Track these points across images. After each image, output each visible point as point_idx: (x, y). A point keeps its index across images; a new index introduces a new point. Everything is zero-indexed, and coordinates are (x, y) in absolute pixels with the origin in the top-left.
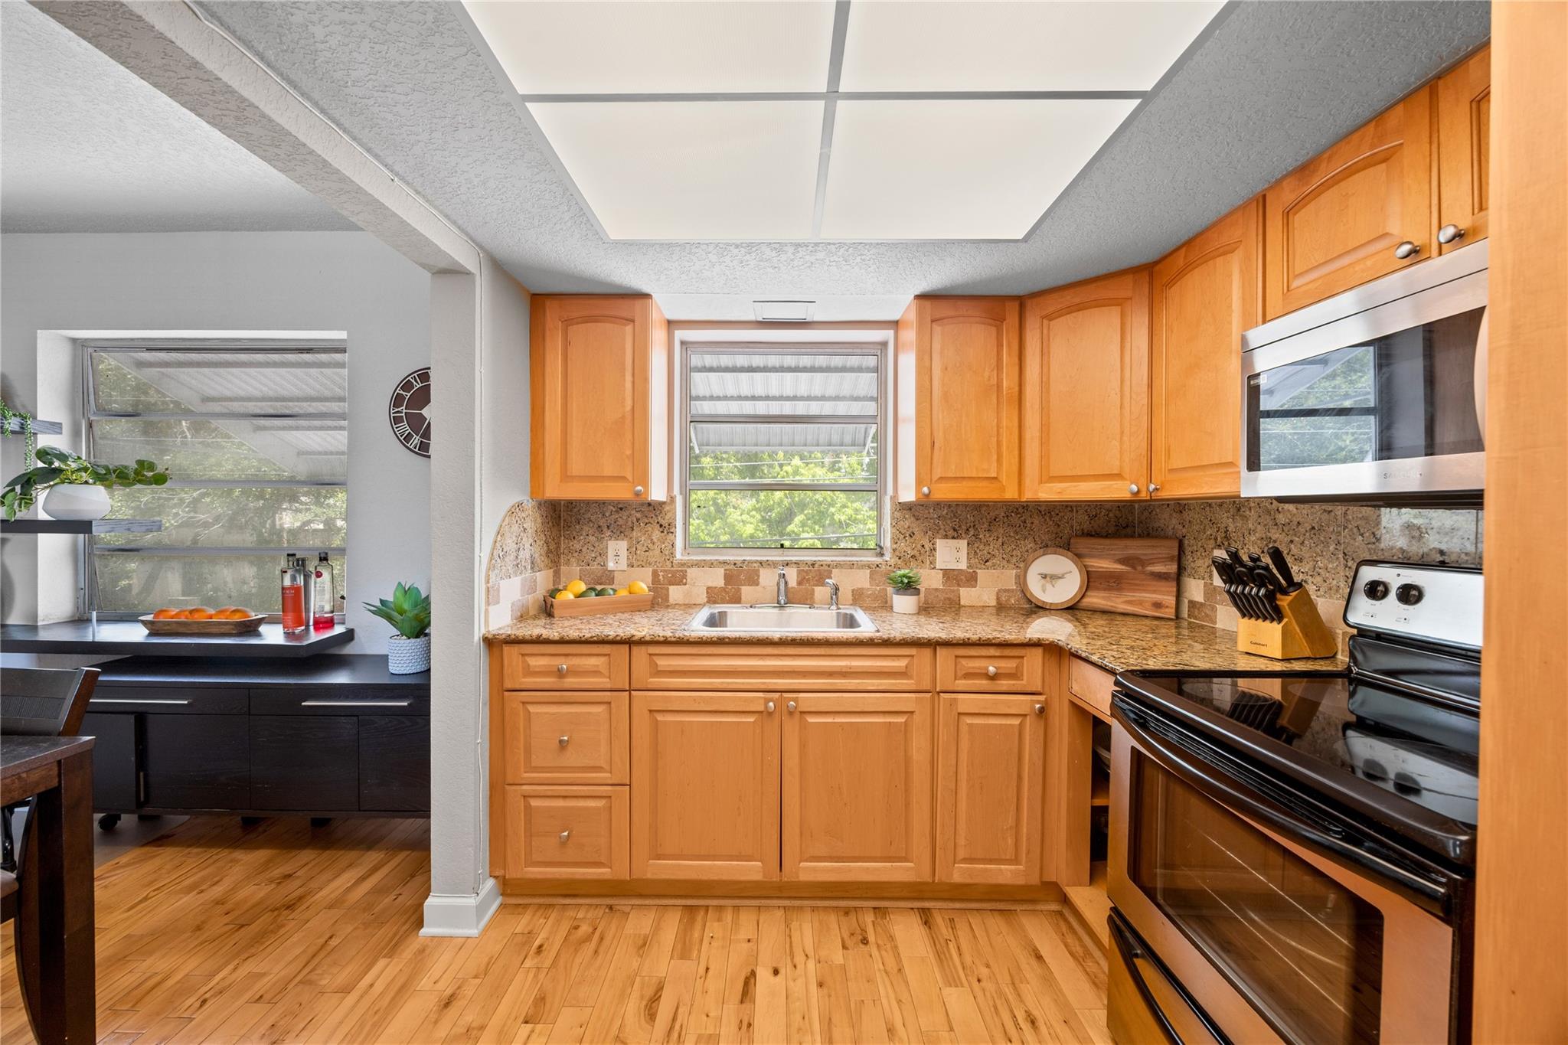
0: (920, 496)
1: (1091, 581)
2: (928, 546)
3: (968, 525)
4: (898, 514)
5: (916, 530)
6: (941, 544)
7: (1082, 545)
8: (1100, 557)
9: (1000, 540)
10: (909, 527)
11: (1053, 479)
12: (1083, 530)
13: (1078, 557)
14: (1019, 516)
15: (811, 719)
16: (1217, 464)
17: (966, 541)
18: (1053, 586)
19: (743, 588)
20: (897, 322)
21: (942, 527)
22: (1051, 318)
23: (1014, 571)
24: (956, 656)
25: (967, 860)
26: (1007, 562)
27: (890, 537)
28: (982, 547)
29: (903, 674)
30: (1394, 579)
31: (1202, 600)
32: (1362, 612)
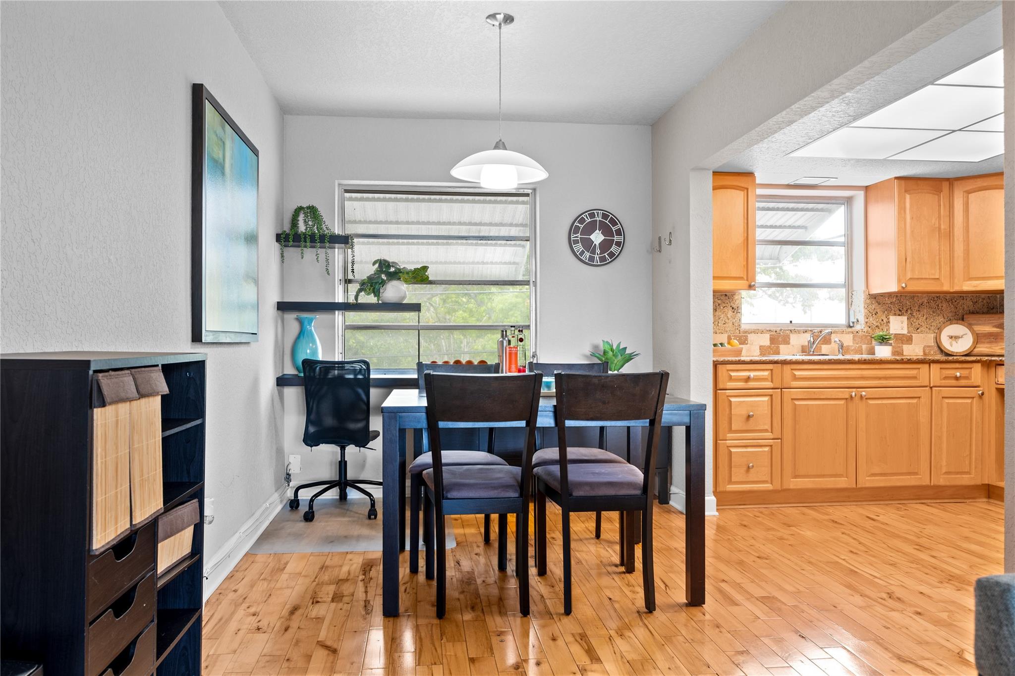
0: (900, 288)
1: (978, 338)
2: (885, 320)
3: (907, 308)
4: (868, 301)
5: (878, 311)
6: (892, 318)
7: (971, 319)
8: (984, 324)
9: (925, 316)
10: (874, 309)
11: (971, 279)
12: (969, 310)
13: (970, 327)
14: (935, 302)
15: (871, 402)
17: (906, 317)
18: (957, 342)
19: (781, 346)
20: (867, 187)
21: (893, 309)
22: (969, 192)
23: (933, 335)
24: (941, 368)
25: (947, 473)
26: (929, 329)
27: (863, 315)
28: (915, 321)
29: (915, 378)
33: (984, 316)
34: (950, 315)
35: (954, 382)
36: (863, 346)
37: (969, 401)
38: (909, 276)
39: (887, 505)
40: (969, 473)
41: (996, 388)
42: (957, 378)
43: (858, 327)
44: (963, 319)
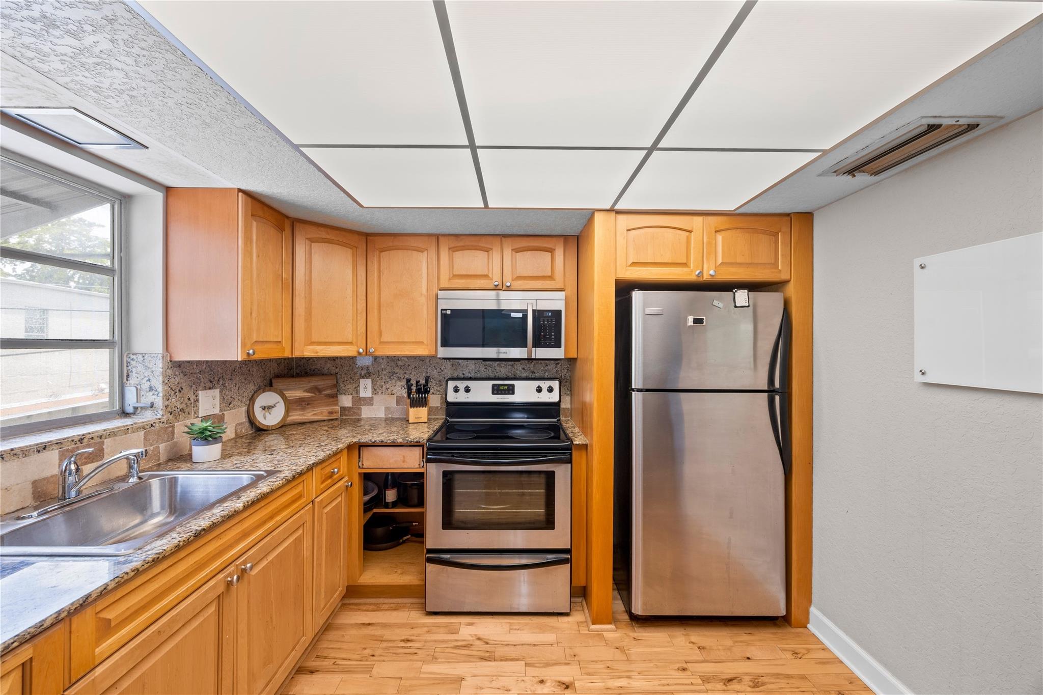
0: (245, 357)
1: (290, 405)
2: (193, 398)
3: (219, 377)
4: (170, 372)
5: (184, 385)
6: (201, 394)
7: (278, 384)
8: (294, 389)
9: (237, 386)
10: (178, 383)
11: (313, 343)
12: (275, 373)
13: (280, 393)
14: (246, 366)
15: (253, 572)
16: (413, 342)
17: (218, 390)
18: (270, 413)
20: (168, 189)
21: (202, 380)
22: (312, 242)
23: (244, 408)
24: (321, 470)
25: (324, 608)
26: (241, 402)
27: (161, 394)
28: (227, 393)
30: (462, 385)
31: (351, 406)
32: (452, 397)
34: (259, 381)
35: (330, 483)
37: (339, 500)
41: (359, 473)
42: (331, 475)
43: (148, 417)
44: (271, 385)
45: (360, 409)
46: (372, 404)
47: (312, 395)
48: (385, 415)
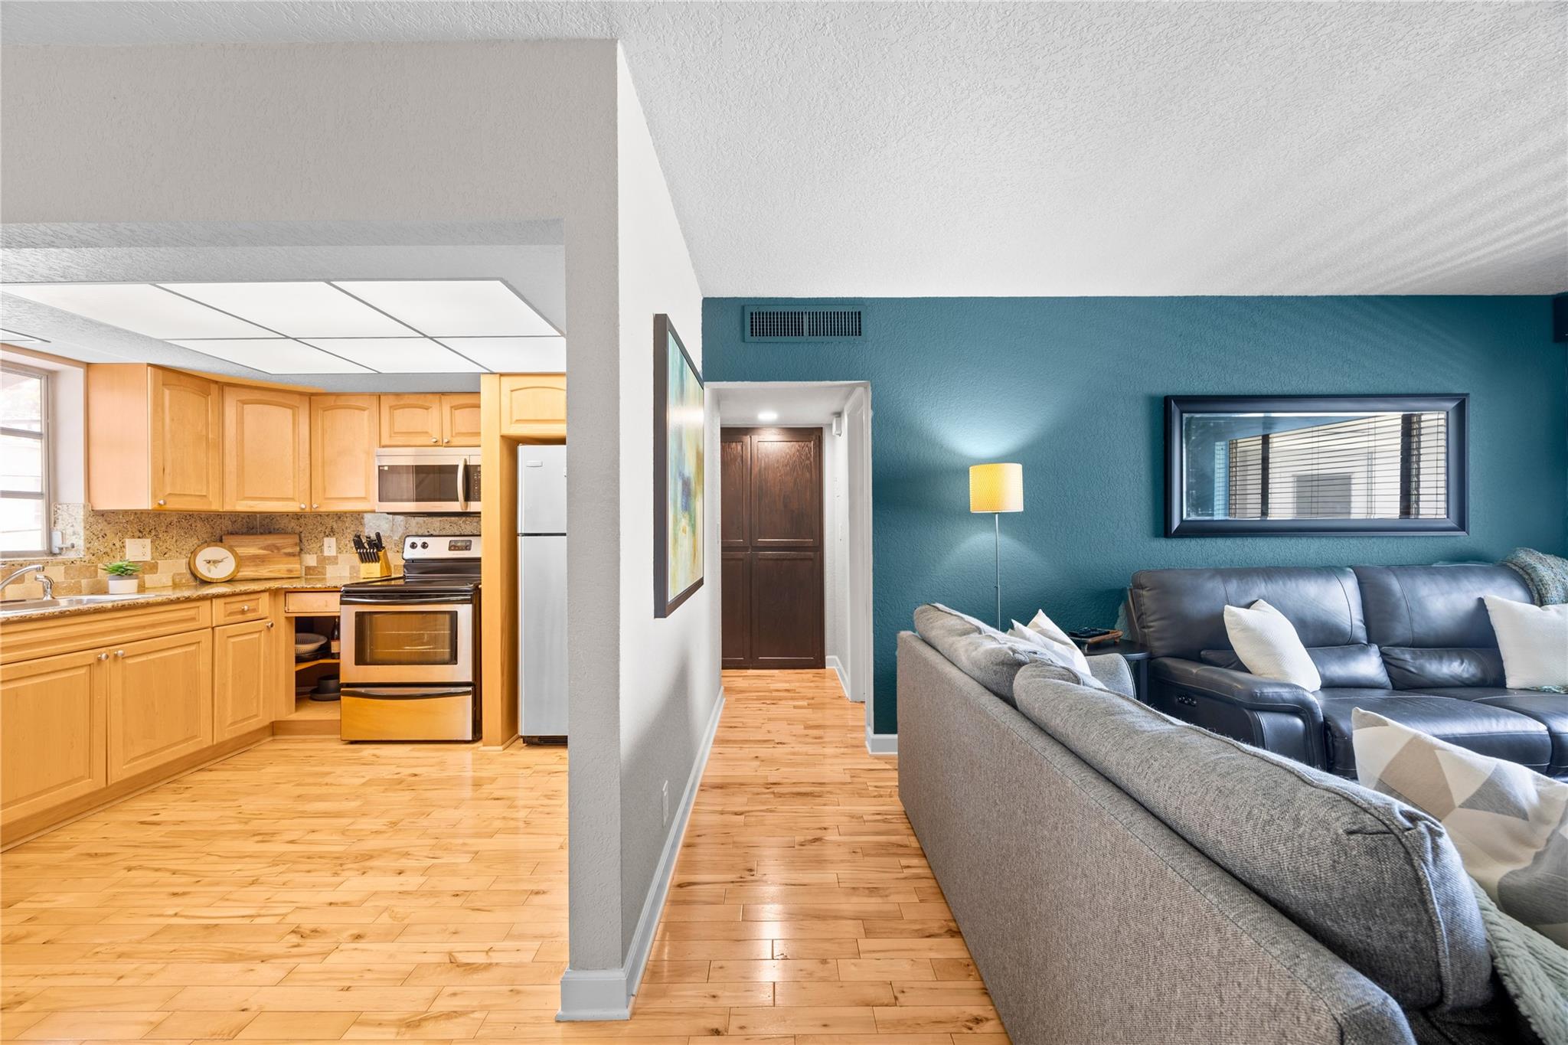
0: (156, 506)
1: (241, 561)
2: (118, 544)
3: (150, 528)
4: (91, 519)
5: (108, 532)
6: (128, 542)
7: (230, 540)
8: (245, 546)
9: (174, 538)
10: (101, 530)
12: (228, 531)
13: (231, 549)
15: (130, 661)
16: (356, 498)
17: (149, 540)
18: (216, 567)
20: (88, 365)
21: (130, 529)
22: (244, 402)
23: (184, 560)
24: (225, 604)
25: (234, 723)
26: (180, 553)
27: (83, 538)
28: (161, 544)
29: (193, 619)
30: (419, 541)
31: (316, 565)
32: (410, 554)
33: (243, 537)
34: (205, 536)
35: (240, 617)
36: (83, 581)
37: (256, 636)
38: (168, 491)
39: (153, 791)
40: (256, 716)
41: (286, 618)
42: (243, 612)
43: (72, 555)
44: (221, 541)
45: (324, 568)
46: (337, 563)
47: (270, 552)
48: (350, 574)
